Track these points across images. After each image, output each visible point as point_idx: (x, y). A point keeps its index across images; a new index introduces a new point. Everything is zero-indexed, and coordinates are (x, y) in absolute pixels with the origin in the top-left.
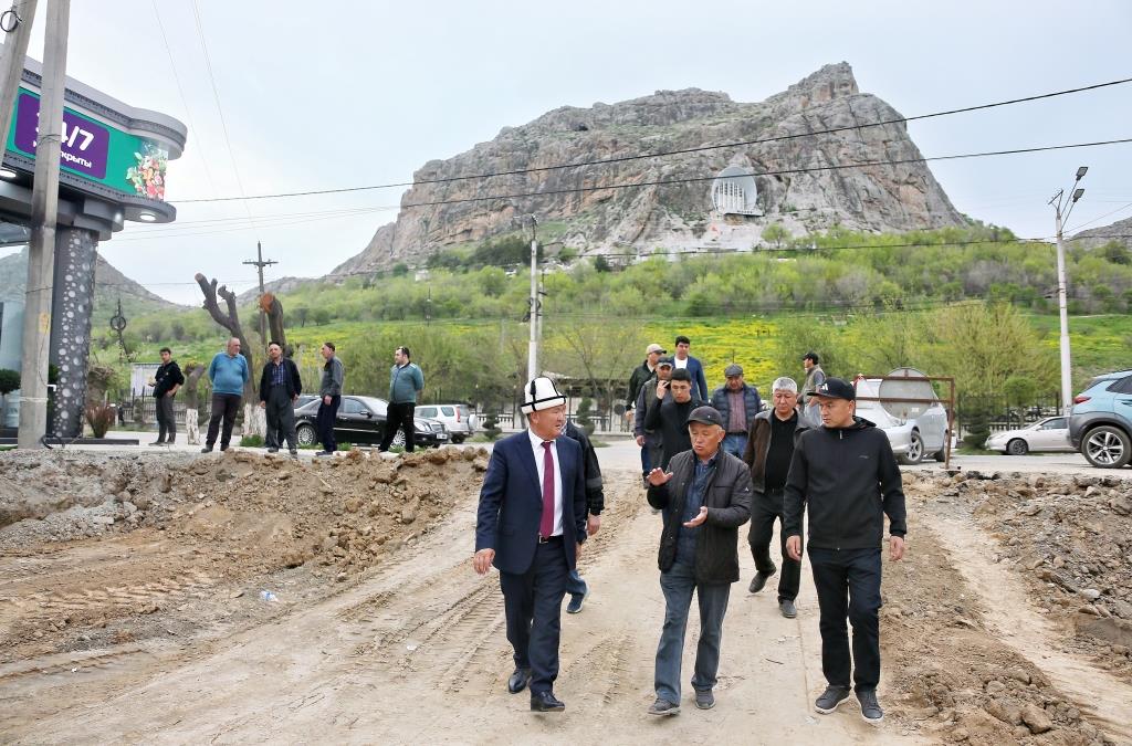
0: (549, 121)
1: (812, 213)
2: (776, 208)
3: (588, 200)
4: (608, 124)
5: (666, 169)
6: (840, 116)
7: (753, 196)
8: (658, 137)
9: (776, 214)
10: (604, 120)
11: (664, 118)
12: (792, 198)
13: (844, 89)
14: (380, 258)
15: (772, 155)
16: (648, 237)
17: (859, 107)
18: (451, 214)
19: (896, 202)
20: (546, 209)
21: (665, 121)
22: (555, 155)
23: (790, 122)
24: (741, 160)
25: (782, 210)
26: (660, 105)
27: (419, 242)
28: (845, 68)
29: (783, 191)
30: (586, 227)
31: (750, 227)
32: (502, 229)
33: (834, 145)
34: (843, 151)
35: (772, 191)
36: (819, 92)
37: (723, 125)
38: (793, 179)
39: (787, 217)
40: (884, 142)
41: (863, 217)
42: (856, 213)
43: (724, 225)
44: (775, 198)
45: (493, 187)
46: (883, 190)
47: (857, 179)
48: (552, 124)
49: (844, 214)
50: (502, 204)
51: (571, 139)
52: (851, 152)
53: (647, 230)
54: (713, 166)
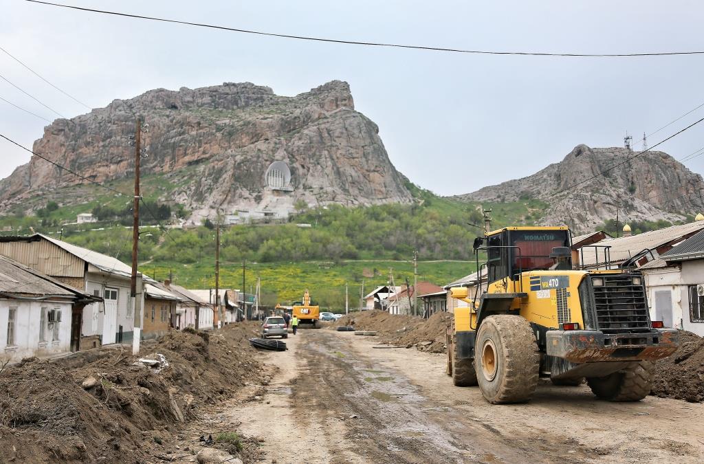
0: (149, 99)
1: (321, 191)
2: (301, 186)
3: (181, 161)
4: (192, 105)
5: (239, 158)
6: (339, 130)
7: (288, 178)
8: (227, 121)
9: (301, 190)
10: (188, 102)
11: (230, 104)
12: (311, 181)
13: (344, 102)
14: (20, 191)
15: (299, 153)
16: (229, 203)
17: (350, 125)
18: (80, 163)
19: (367, 182)
20: (152, 165)
21: (231, 106)
22: (156, 127)
23: (310, 131)
24: (282, 154)
25: (305, 188)
26: (227, 94)
27: (54, 182)
28: (346, 86)
29: (305, 175)
30: (186, 188)
31: (286, 198)
32: (120, 177)
33: (334, 148)
34: (339, 152)
35: (299, 175)
36: (329, 103)
37: (269, 120)
38: (311, 168)
39: (307, 193)
40: (363, 147)
41: (349, 192)
42: (345, 191)
43: (272, 196)
44: (301, 180)
45: (112, 146)
46: (361, 176)
47: (347, 169)
48: (151, 102)
49: (339, 191)
50: (119, 159)
51: (168, 116)
52: (344, 153)
53: (229, 198)
54: (266, 158)
